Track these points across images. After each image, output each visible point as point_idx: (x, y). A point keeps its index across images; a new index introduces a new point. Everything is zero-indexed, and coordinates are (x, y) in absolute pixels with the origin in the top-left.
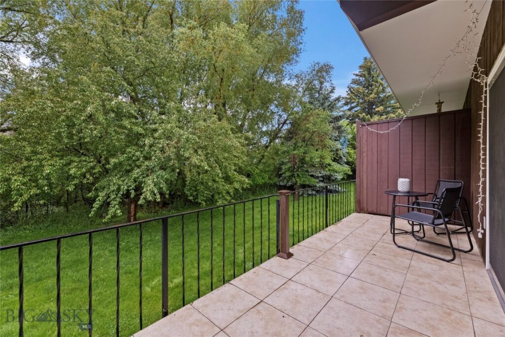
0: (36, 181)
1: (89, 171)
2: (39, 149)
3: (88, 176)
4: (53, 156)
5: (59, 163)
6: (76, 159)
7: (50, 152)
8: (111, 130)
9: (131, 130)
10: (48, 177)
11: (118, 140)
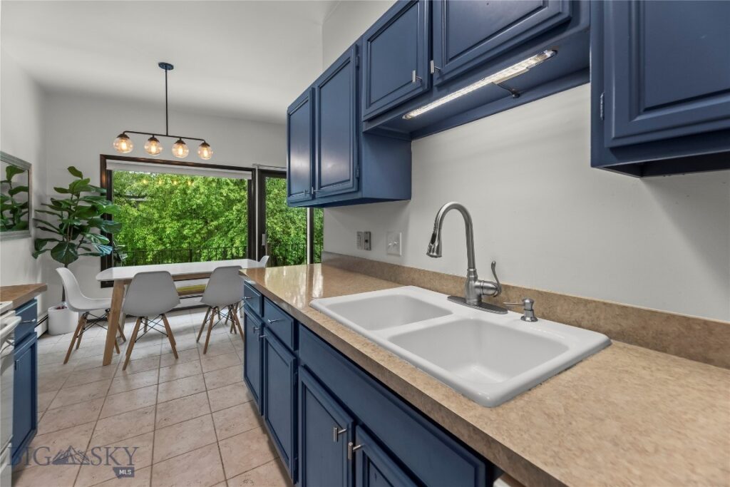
0: (161, 239)
1: (198, 232)
2: (164, 213)
3: (197, 236)
4: (172, 220)
5: (176, 225)
6: (189, 222)
7: (170, 217)
8: (212, 197)
9: (227, 197)
10: (168, 237)
11: (218, 206)
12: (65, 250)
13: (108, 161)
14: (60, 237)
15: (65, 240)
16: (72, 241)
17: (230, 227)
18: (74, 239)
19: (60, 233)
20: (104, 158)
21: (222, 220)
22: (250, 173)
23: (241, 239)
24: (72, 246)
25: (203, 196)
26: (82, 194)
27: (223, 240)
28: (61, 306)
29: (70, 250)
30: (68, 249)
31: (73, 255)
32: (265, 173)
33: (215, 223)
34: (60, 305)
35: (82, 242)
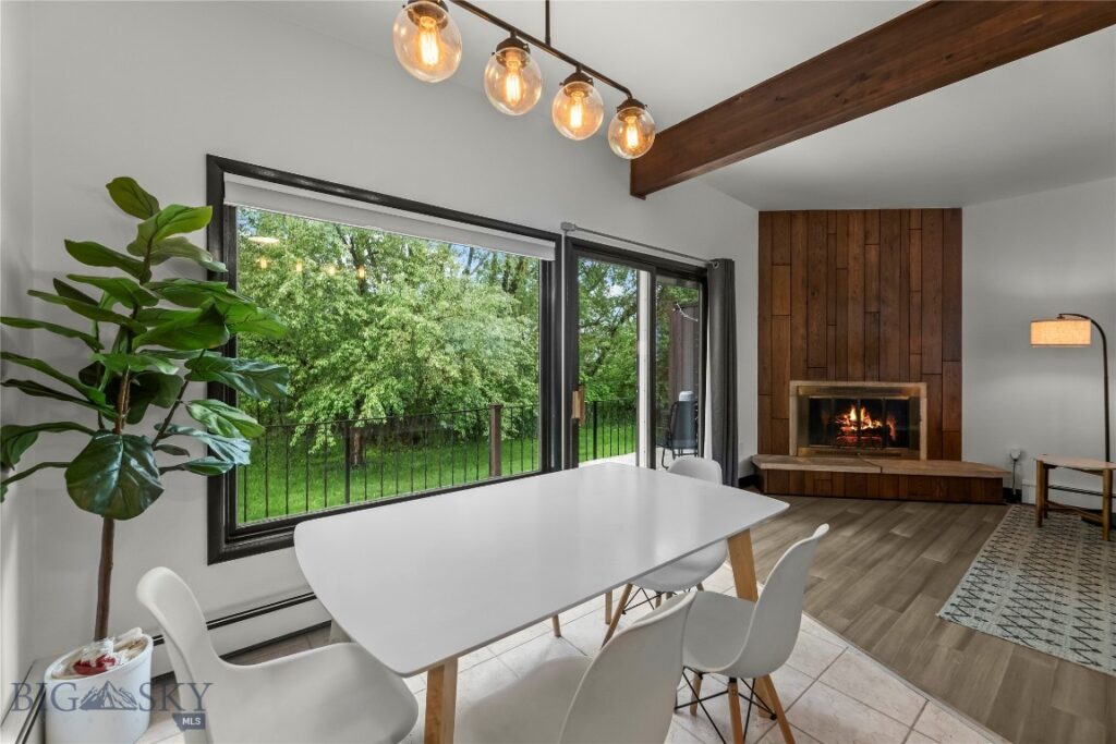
12: (116, 466)
13: (228, 177)
14: (89, 418)
15: (110, 425)
16: (127, 430)
17: (351, 370)
18: (134, 419)
19: (92, 403)
20: (218, 167)
21: (335, 357)
22: (553, 244)
23: (379, 391)
24: (137, 446)
25: (301, 313)
26: (159, 273)
27: (338, 393)
28: (92, 659)
29: (134, 462)
30: (125, 462)
31: (143, 482)
32: (577, 248)
33: (322, 362)
34: (89, 653)
35: (164, 430)
